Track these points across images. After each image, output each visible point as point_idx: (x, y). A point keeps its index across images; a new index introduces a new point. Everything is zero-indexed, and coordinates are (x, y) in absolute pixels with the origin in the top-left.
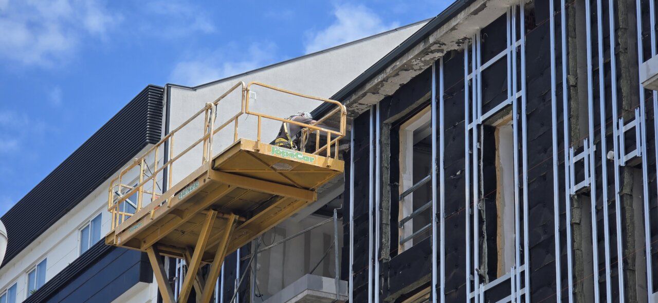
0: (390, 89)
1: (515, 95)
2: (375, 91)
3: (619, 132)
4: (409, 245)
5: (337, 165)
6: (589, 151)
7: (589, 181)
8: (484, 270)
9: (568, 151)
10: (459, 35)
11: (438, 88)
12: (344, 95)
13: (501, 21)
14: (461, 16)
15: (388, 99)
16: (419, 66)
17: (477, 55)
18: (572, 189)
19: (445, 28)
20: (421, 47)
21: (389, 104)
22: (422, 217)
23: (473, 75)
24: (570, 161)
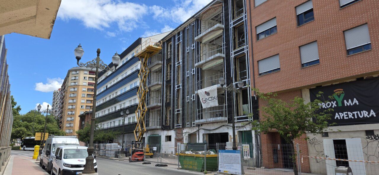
0: (167, 39)
1: (181, 41)
2: (165, 39)
3: (192, 45)
4: (169, 58)
5: (161, 48)
6: (189, 47)
7: (189, 51)
8: (177, 61)
9: (187, 47)
10: (175, 33)
11: (172, 40)
12: (162, 40)
13: (180, 32)
14: (175, 31)
15: (167, 40)
16: (170, 37)
17: (177, 36)
18: (187, 52)
19: (173, 33)
20: (171, 35)
21: (167, 41)
22: (171, 54)
23: (177, 38)
24: (187, 48)
